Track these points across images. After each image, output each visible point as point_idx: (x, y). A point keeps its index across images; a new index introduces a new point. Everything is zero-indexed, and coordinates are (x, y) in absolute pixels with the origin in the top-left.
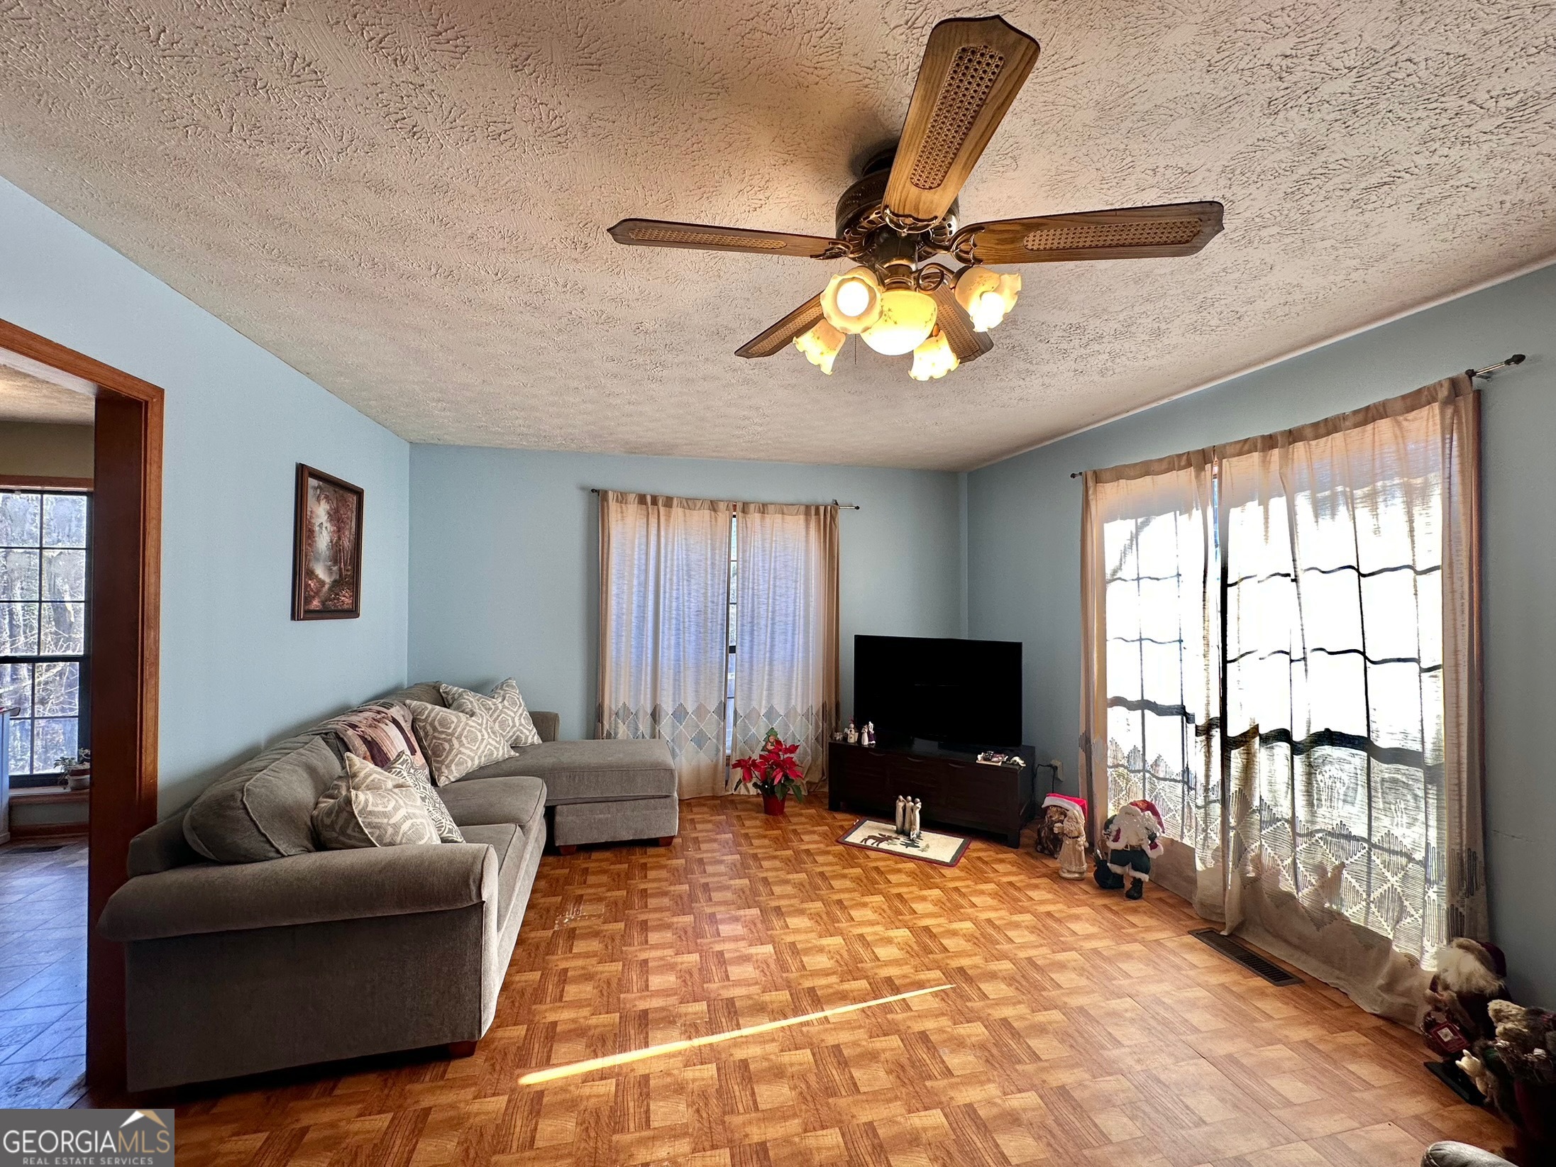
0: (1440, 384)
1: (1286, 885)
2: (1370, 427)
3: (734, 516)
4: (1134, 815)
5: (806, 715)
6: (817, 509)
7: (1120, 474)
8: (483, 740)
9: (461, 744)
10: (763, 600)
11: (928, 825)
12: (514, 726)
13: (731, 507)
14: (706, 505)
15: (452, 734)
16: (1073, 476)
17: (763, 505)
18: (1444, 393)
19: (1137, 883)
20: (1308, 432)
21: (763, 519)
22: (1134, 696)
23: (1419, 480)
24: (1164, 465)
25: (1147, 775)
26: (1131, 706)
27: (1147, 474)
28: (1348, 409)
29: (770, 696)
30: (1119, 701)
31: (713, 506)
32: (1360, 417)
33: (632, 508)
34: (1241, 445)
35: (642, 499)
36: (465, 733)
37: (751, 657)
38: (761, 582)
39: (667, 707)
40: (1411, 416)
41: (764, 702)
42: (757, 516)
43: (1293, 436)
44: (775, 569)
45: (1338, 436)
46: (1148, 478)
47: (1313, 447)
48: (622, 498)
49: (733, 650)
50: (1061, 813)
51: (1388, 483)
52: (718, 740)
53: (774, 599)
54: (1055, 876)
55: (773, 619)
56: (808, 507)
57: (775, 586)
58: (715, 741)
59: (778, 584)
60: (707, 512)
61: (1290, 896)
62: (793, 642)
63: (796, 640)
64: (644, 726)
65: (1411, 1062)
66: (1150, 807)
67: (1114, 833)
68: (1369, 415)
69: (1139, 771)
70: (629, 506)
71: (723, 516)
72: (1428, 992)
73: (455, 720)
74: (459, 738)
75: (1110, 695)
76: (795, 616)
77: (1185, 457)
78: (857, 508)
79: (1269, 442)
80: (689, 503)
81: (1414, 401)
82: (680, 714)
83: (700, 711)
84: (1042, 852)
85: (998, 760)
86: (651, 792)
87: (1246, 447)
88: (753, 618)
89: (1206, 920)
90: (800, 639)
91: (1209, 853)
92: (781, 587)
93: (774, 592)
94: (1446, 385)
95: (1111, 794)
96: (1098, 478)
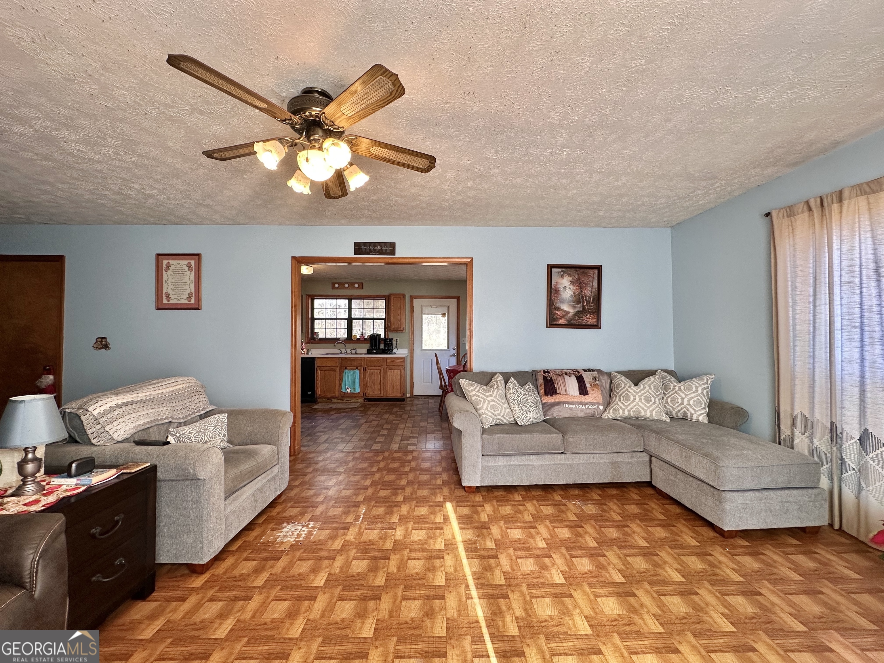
8: (633, 401)
9: (620, 400)
12: (682, 403)
33: (802, 217)
48: (791, 211)
74: (620, 396)
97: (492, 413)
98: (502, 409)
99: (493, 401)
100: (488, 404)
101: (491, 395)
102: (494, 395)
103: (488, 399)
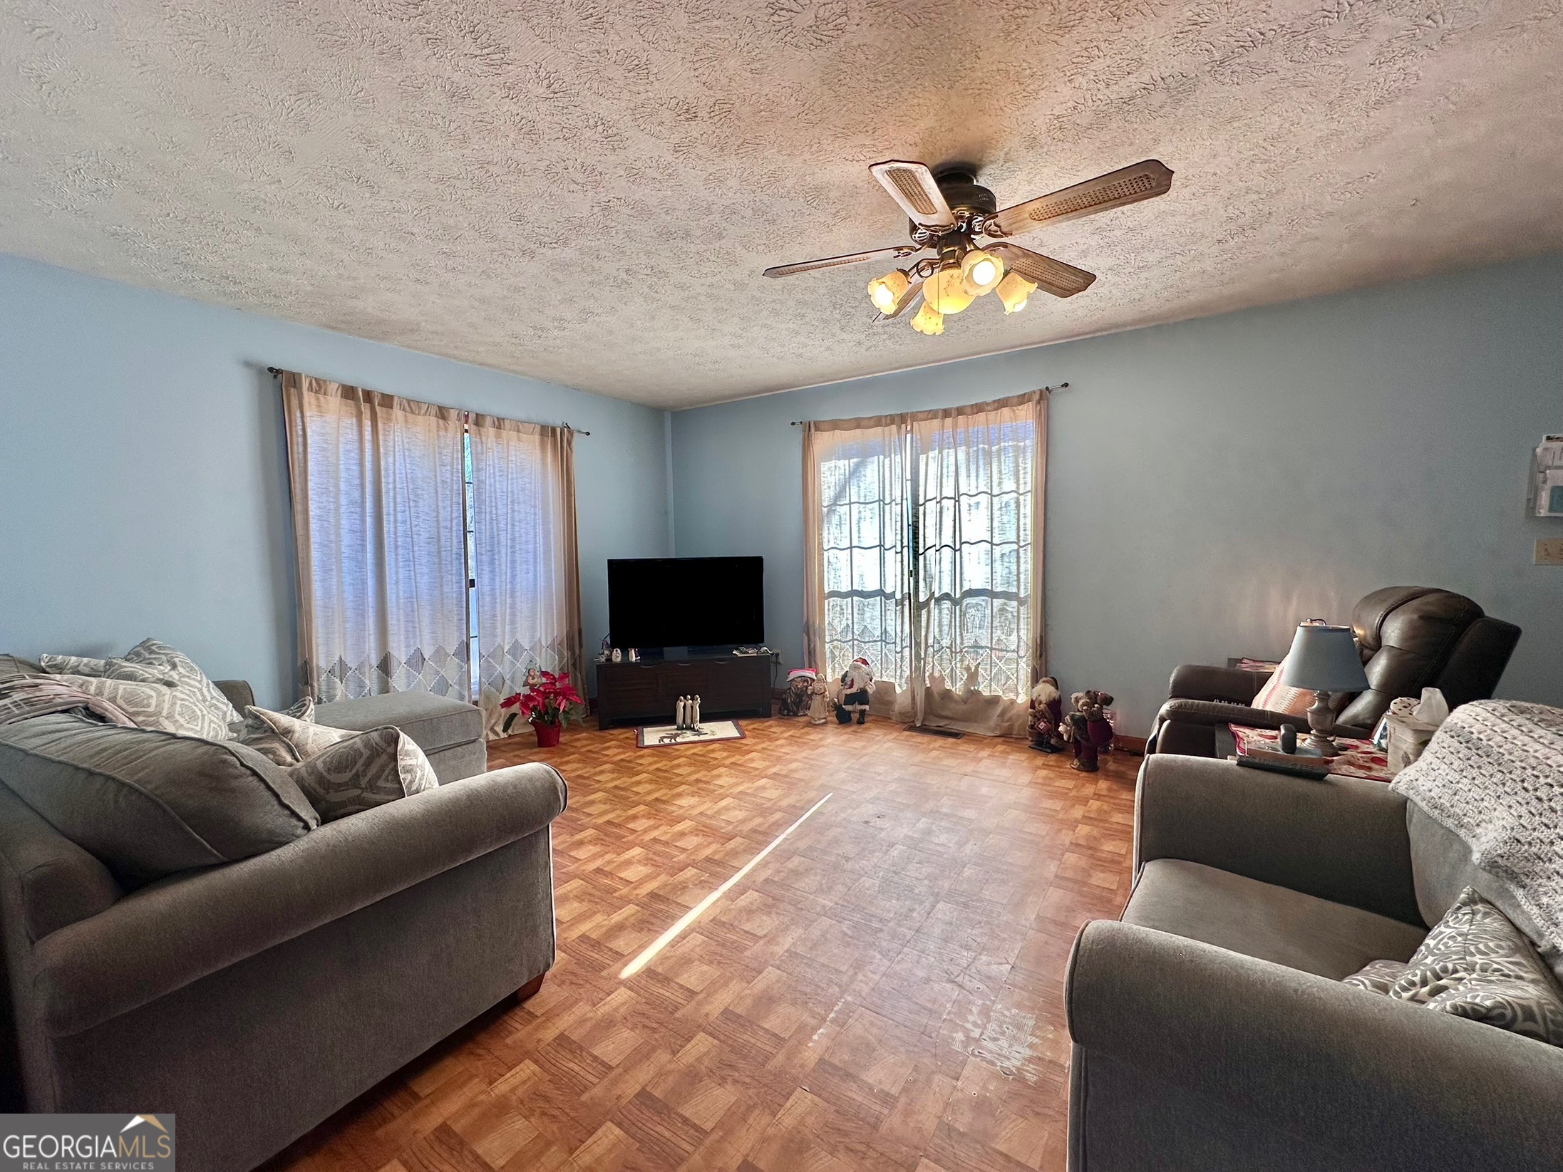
0: (1034, 392)
1: (948, 685)
2: (999, 411)
3: (466, 431)
4: (859, 668)
5: (551, 646)
6: (554, 430)
7: (836, 425)
8: (203, 716)
10: (502, 526)
11: (705, 718)
13: (463, 419)
14: (434, 410)
15: (158, 714)
16: (793, 424)
17: (498, 419)
18: (1037, 397)
19: (862, 713)
20: (969, 410)
21: (498, 436)
22: (845, 588)
23: (1022, 444)
24: (872, 422)
25: (856, 642)
26: (843, 595)
27: (858, 427)
28: (990, 399)
29: (513, 631)
30: (834, 594)
31: (442, 413)
32: (996, 405)
33: (334, 401)
34: (926, 414)
35: (349, 392)
36: (178, 709)
37: (493, 590)
38: (500, 506)
39: (400, 653)
40: (1020, 407)
41: (507, 637)
42: (492, 431)
43: (960, 411)
44: (512, 492)
45: (982, 415)
46: (858, 431)
47: (970, 420)
48: (319, 386)
49: (472, 583)
50: (805, 681)
51: (1006, 444)
52: (461, 685)
53: (513, 525)
54: (811, 724)
55: (513, 547)
56: (544, 428)
57: (513, 511)
58: (456, 687)
59: (516, 508)
60: (433, 419)
61: (949, 691)
62: (535, 571)
63: (538, 569)
64: (371, 681)
65: (1024, 748)
66: (865, 662)
67: (849, 683)
68: (1002, 404)
69: (850, 641)
70: (329, 398)
71: (453, 423)
72: (1030, 710)
73: (153, 694)
75: (826, 591)
76: (535, 543)
77: (889, 418)
78: (588, 434)
79: (946, 413)
80: (412, 406)
81: (1023, 399)
82: (417, 660)
83: (440, 654)
84: (788, 715)
85: (752, 652)
86: (459, 740)
87: (932, 415)
88: (492, 545)
89: (904, 723)
90: (541, 568)
91: (904, 680)
92: (519, 512)
93: (513, 518)
94: (1038, 393)
95: (828, 662)
96: (818, 426)
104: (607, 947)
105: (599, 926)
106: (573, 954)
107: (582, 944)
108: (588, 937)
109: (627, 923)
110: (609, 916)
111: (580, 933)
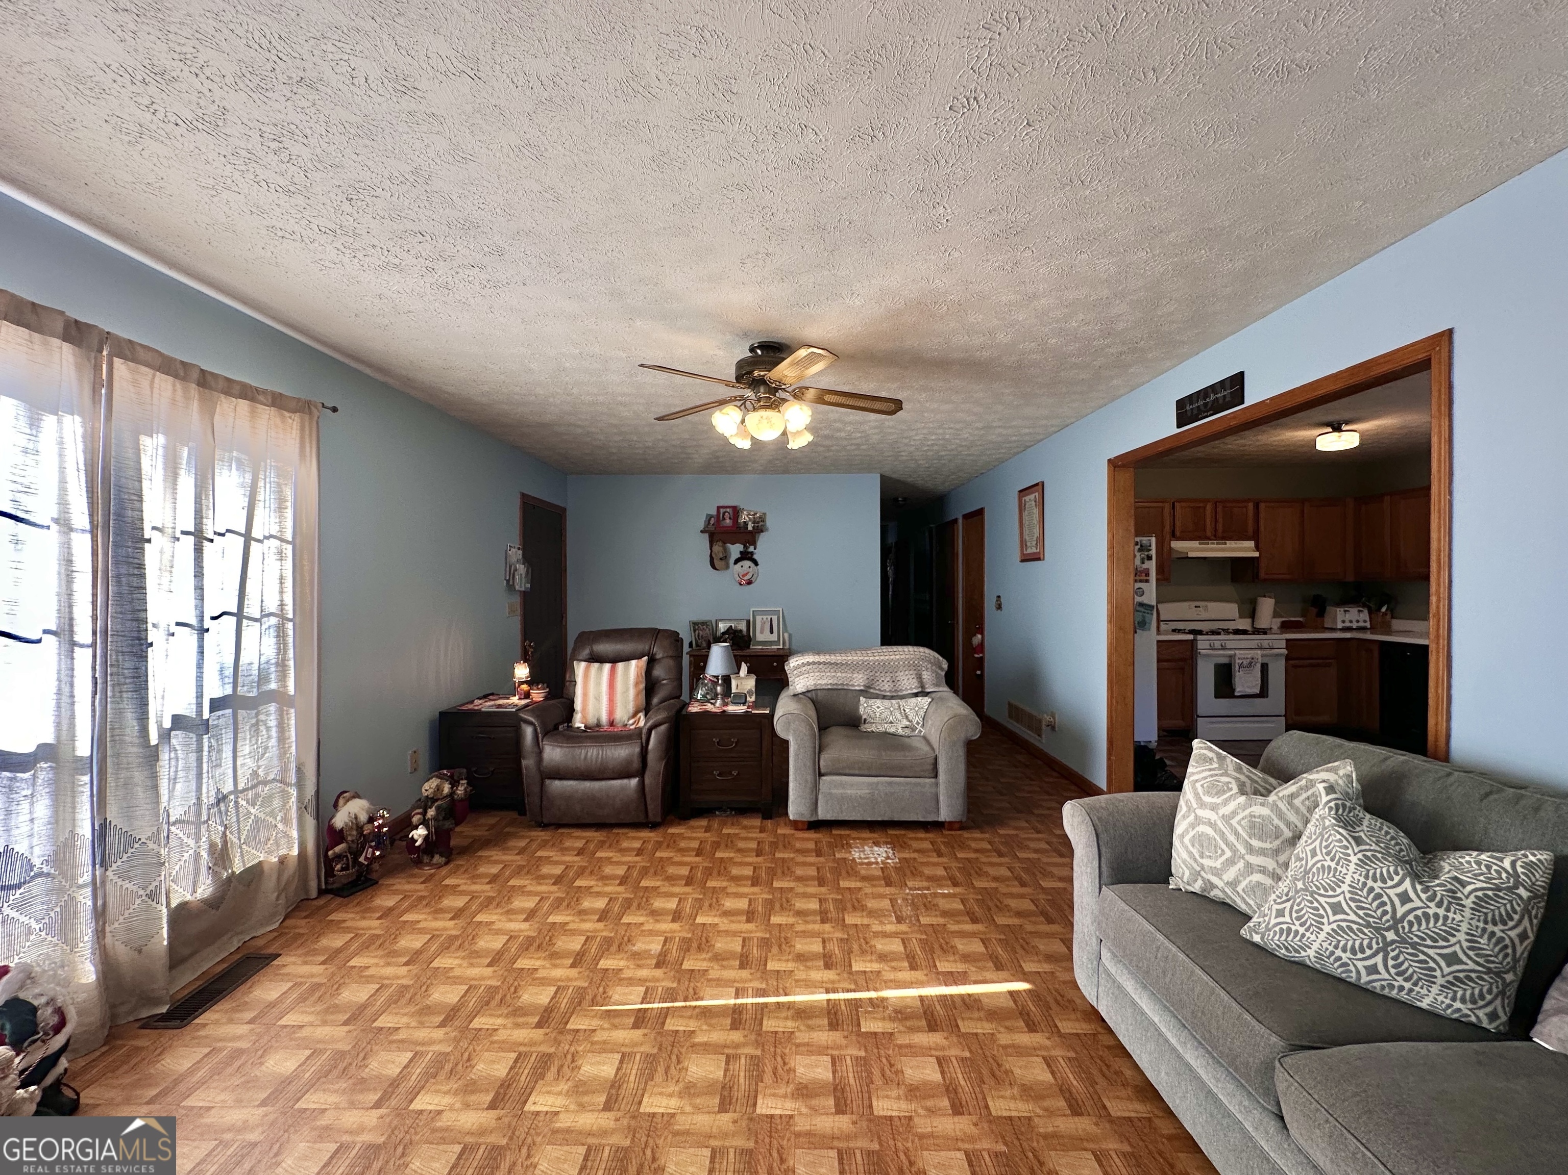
97: (1191, 854)
98: (1231, 862)
99: (1212, 825)
100: (1193, 826)
101: (1214, 808)
102: (1227, 810)
103: (1200, 812)
104: (1016, 1005)
105: (1009, 1029)
106: (1049, 1018)
107: (1037, 1023)
108: (1027, 1025)
109: (982, 1016)
110: (993, 1034)
111: (1032, 1035)
